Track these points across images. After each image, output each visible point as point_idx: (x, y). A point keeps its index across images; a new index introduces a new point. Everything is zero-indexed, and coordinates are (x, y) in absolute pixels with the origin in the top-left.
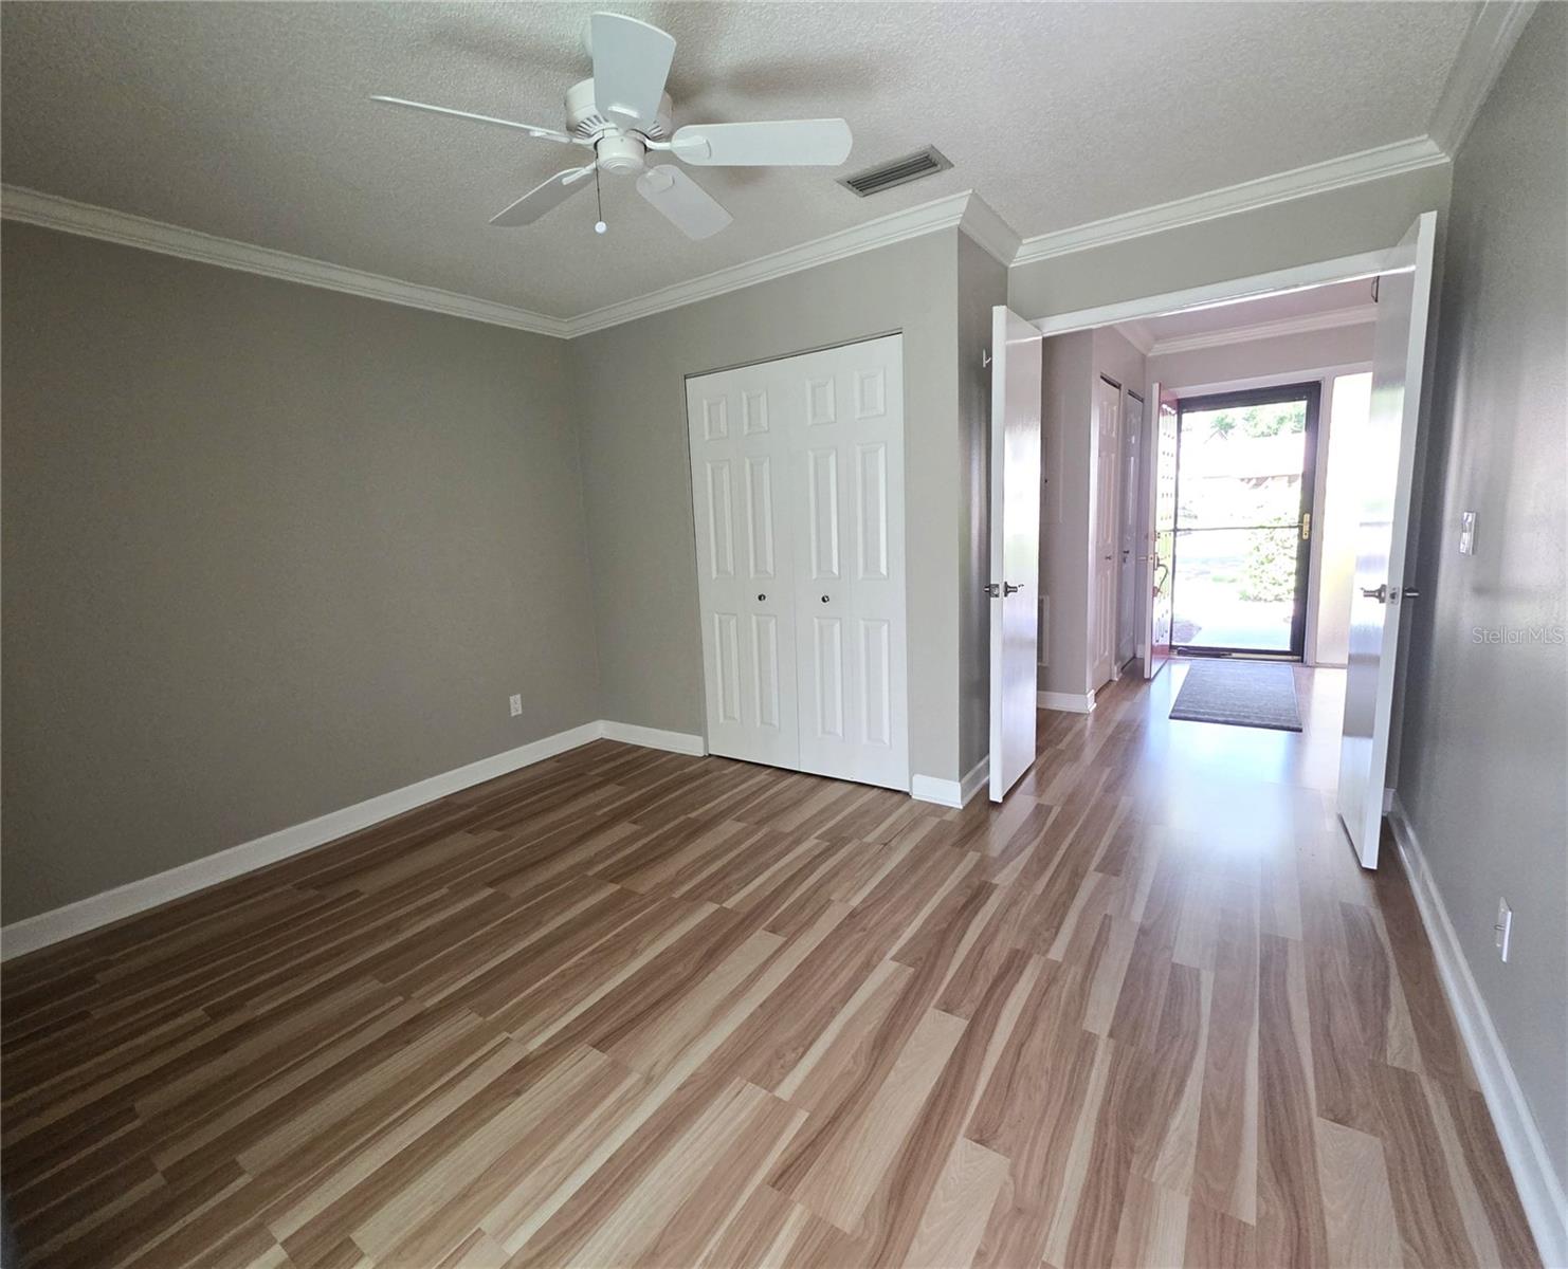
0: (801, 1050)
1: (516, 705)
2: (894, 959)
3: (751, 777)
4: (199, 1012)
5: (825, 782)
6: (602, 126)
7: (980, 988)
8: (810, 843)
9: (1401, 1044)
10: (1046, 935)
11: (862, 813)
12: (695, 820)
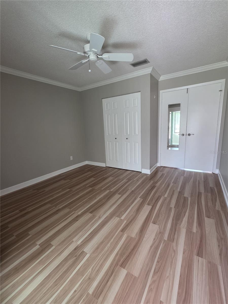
0: (125, 212)
1: (71, 158)
2: (139, 198)
3: (114, 170)
4: (18, 211)
5: (127, 171)
6: (90, 53)
7: (154, 201)
8: (125, 180)
9: (218, 206)
10: (164, 193)
11: (133, 175)
12: (105, 177)
